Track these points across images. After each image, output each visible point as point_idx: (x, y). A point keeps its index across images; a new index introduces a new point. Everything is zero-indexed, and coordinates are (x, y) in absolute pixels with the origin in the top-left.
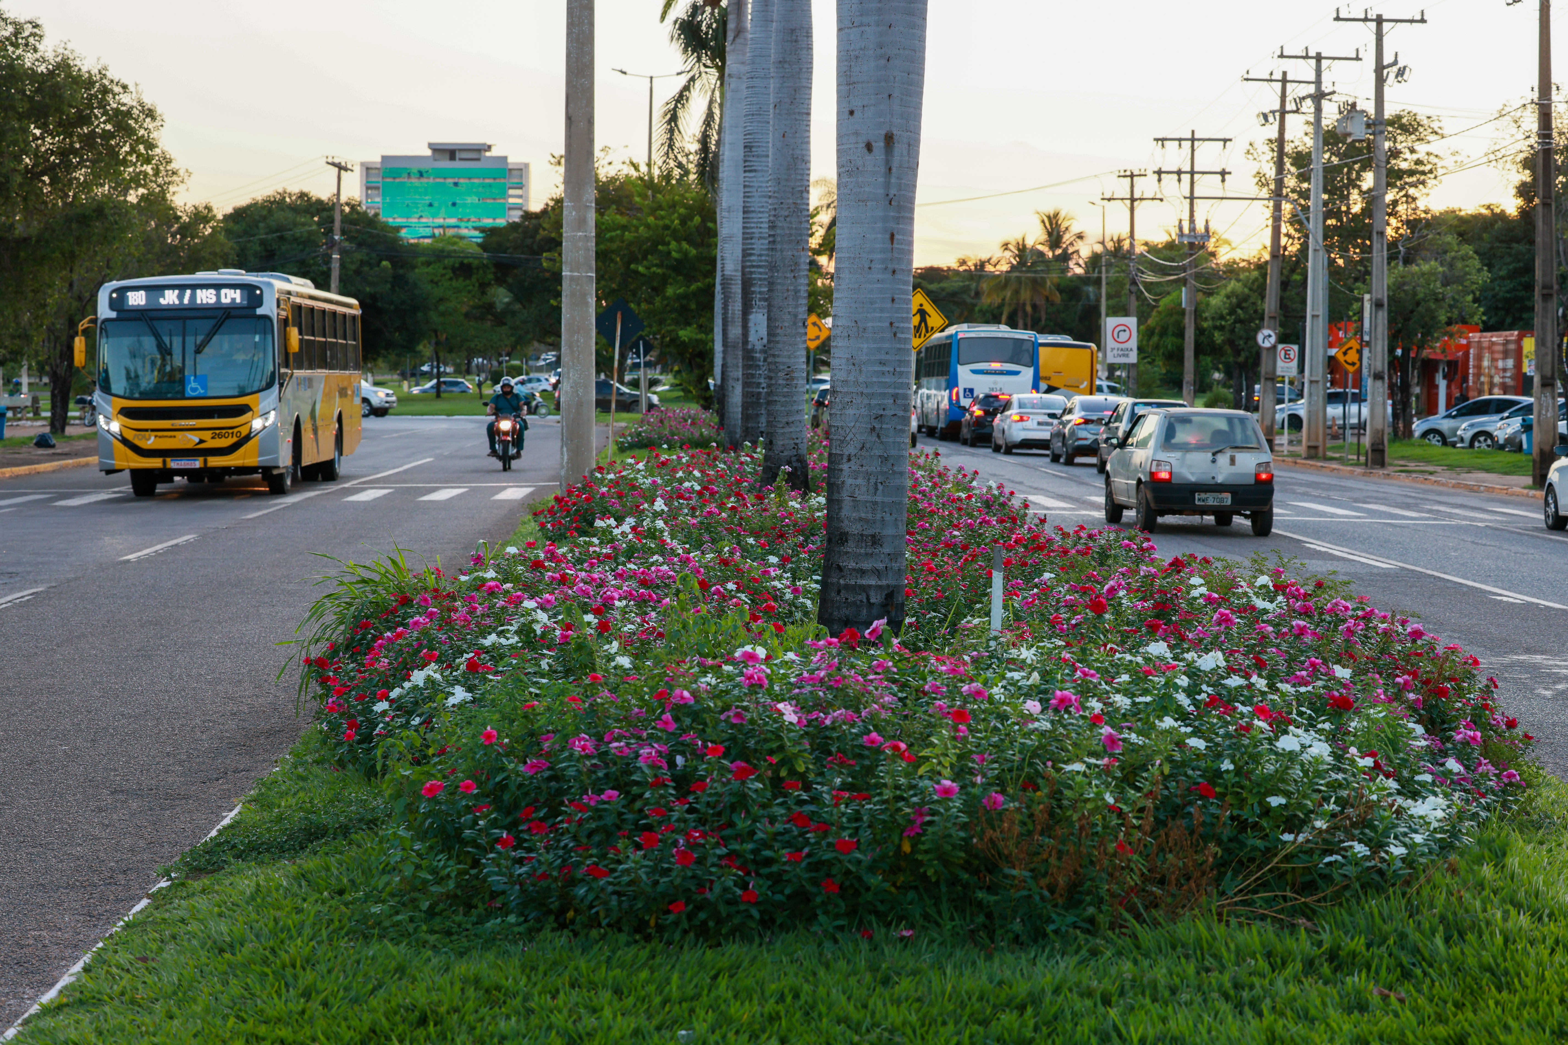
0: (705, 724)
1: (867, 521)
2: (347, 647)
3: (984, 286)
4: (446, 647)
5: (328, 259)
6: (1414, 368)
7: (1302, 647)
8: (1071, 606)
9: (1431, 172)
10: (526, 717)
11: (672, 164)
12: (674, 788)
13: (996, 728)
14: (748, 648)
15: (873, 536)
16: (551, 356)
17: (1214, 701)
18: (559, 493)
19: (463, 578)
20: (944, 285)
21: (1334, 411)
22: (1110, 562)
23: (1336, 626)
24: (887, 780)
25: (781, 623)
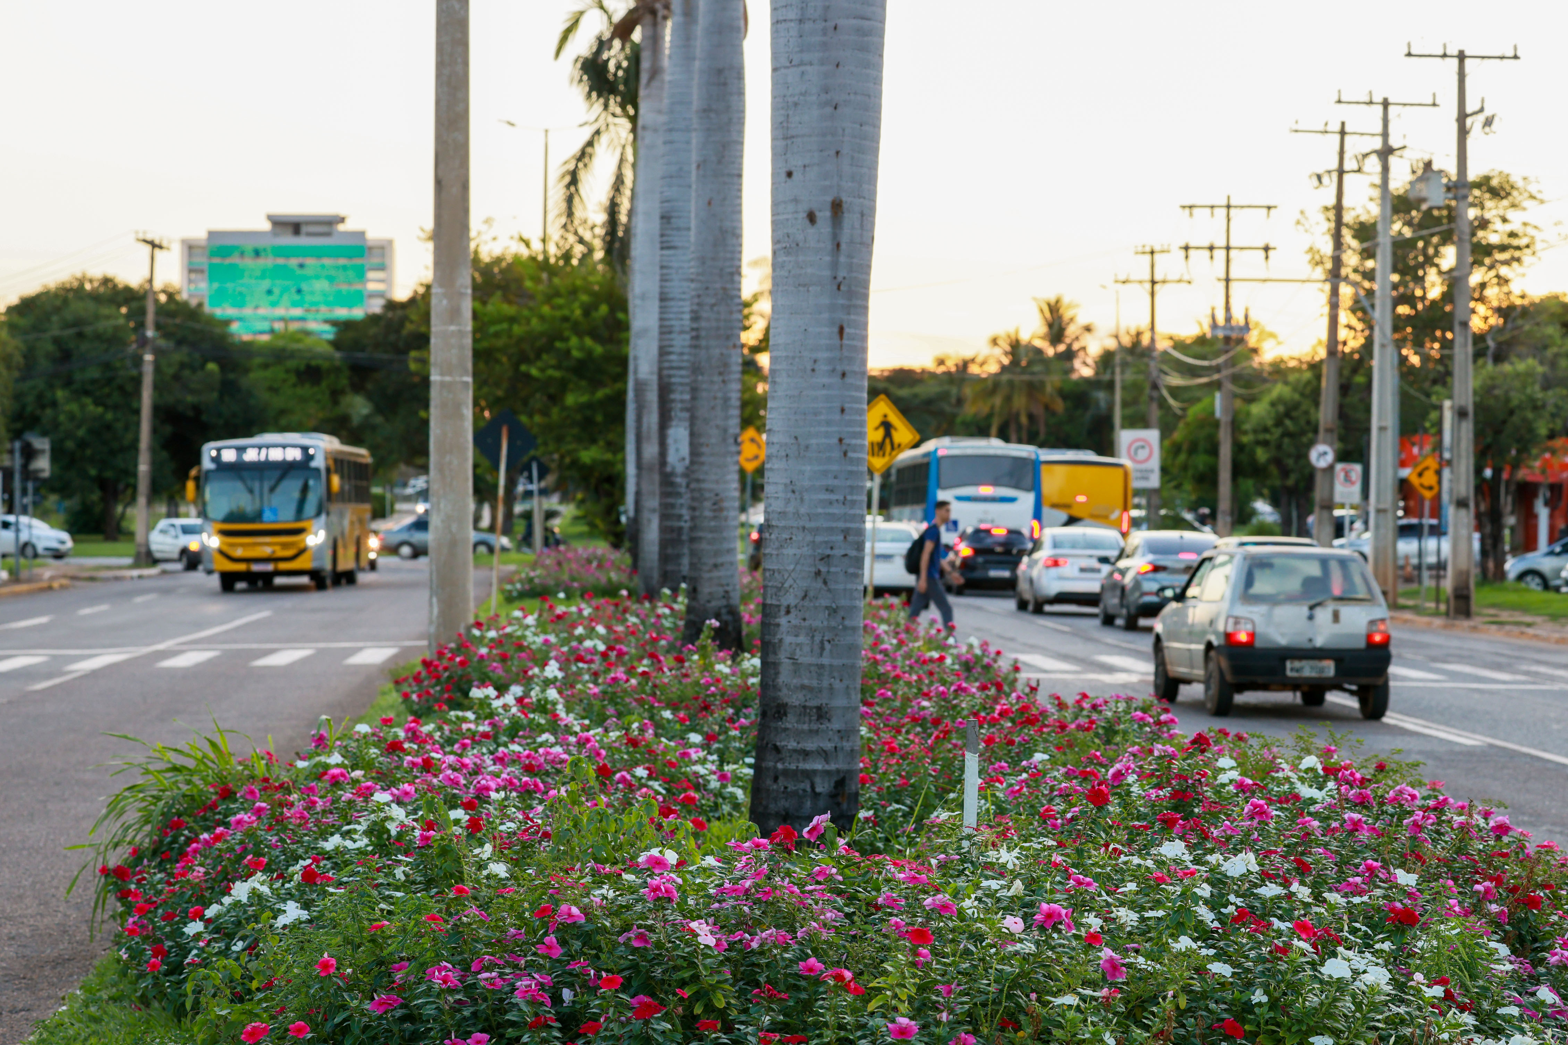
0: (599, 949)
1: (810, 689)
2: (155, 853)
3: (968, 391)
4: (277, 852)
5: (138, 361)
6: (1507, 493)
7: (1357, 846)
8: (1065, 795)
9: (1528, 246)
10: (373, 941)
11: (572, 239)
12: (560, 1030)
13: (967, 952)
14: (655, 852)
15: (819, 708)
16: (419, 483)
17: (1242, 915)
18: (428, 656)
19: (301, 764)
20: (918, 390)
21: (1407, 547)
22: (1118, 739)
23: (1400, 820)
24: (829, 1018)
25: (702, 818)
